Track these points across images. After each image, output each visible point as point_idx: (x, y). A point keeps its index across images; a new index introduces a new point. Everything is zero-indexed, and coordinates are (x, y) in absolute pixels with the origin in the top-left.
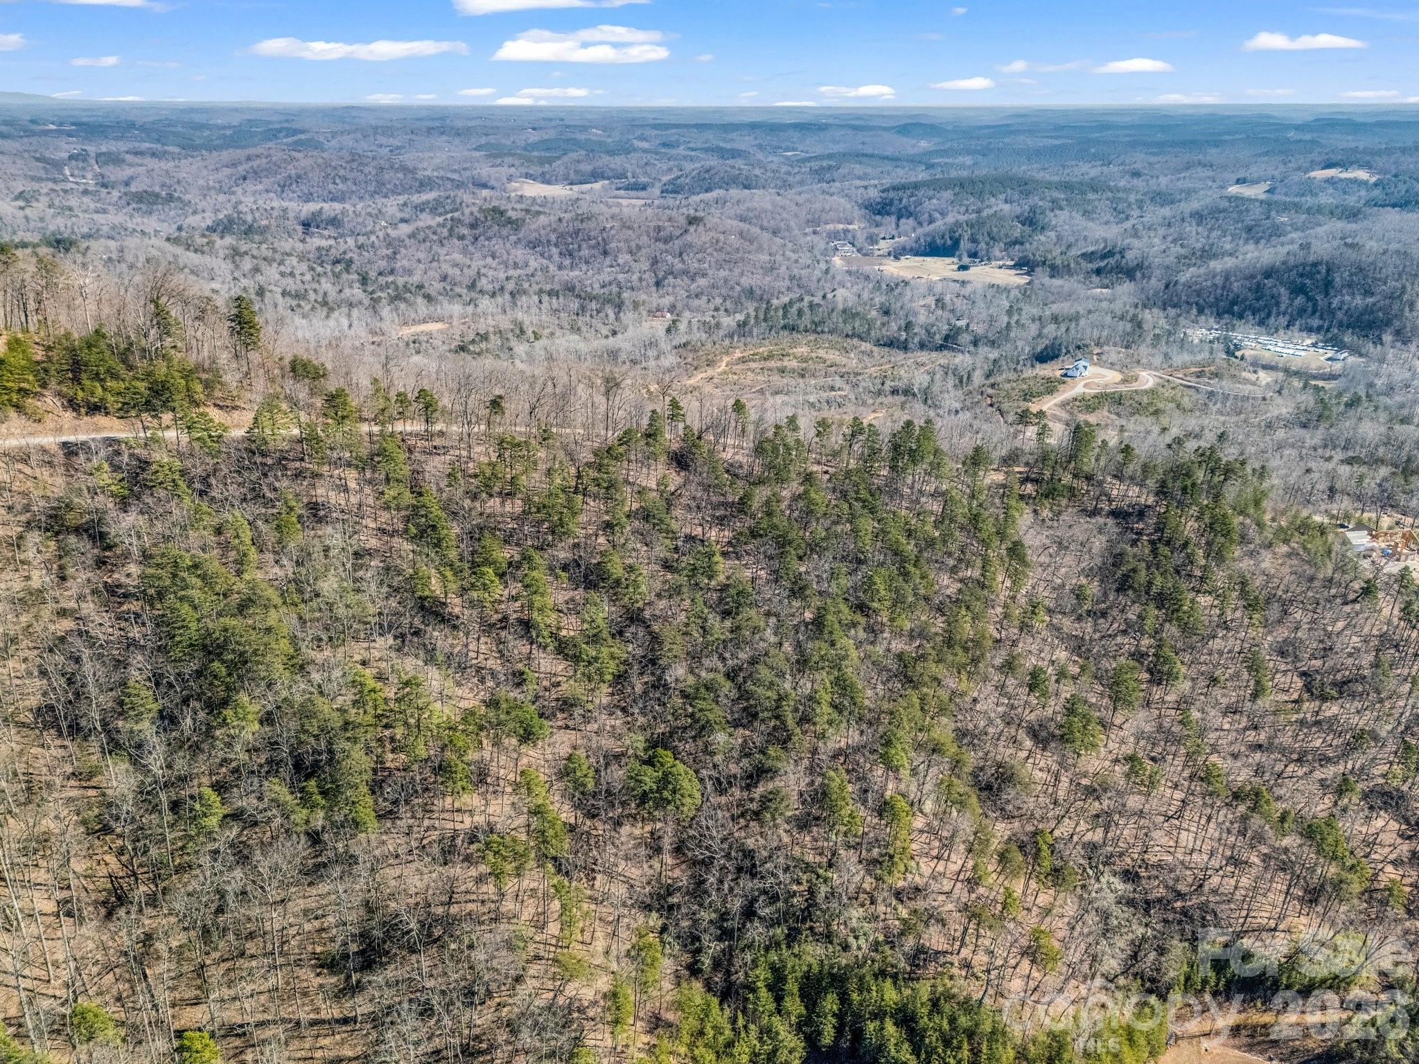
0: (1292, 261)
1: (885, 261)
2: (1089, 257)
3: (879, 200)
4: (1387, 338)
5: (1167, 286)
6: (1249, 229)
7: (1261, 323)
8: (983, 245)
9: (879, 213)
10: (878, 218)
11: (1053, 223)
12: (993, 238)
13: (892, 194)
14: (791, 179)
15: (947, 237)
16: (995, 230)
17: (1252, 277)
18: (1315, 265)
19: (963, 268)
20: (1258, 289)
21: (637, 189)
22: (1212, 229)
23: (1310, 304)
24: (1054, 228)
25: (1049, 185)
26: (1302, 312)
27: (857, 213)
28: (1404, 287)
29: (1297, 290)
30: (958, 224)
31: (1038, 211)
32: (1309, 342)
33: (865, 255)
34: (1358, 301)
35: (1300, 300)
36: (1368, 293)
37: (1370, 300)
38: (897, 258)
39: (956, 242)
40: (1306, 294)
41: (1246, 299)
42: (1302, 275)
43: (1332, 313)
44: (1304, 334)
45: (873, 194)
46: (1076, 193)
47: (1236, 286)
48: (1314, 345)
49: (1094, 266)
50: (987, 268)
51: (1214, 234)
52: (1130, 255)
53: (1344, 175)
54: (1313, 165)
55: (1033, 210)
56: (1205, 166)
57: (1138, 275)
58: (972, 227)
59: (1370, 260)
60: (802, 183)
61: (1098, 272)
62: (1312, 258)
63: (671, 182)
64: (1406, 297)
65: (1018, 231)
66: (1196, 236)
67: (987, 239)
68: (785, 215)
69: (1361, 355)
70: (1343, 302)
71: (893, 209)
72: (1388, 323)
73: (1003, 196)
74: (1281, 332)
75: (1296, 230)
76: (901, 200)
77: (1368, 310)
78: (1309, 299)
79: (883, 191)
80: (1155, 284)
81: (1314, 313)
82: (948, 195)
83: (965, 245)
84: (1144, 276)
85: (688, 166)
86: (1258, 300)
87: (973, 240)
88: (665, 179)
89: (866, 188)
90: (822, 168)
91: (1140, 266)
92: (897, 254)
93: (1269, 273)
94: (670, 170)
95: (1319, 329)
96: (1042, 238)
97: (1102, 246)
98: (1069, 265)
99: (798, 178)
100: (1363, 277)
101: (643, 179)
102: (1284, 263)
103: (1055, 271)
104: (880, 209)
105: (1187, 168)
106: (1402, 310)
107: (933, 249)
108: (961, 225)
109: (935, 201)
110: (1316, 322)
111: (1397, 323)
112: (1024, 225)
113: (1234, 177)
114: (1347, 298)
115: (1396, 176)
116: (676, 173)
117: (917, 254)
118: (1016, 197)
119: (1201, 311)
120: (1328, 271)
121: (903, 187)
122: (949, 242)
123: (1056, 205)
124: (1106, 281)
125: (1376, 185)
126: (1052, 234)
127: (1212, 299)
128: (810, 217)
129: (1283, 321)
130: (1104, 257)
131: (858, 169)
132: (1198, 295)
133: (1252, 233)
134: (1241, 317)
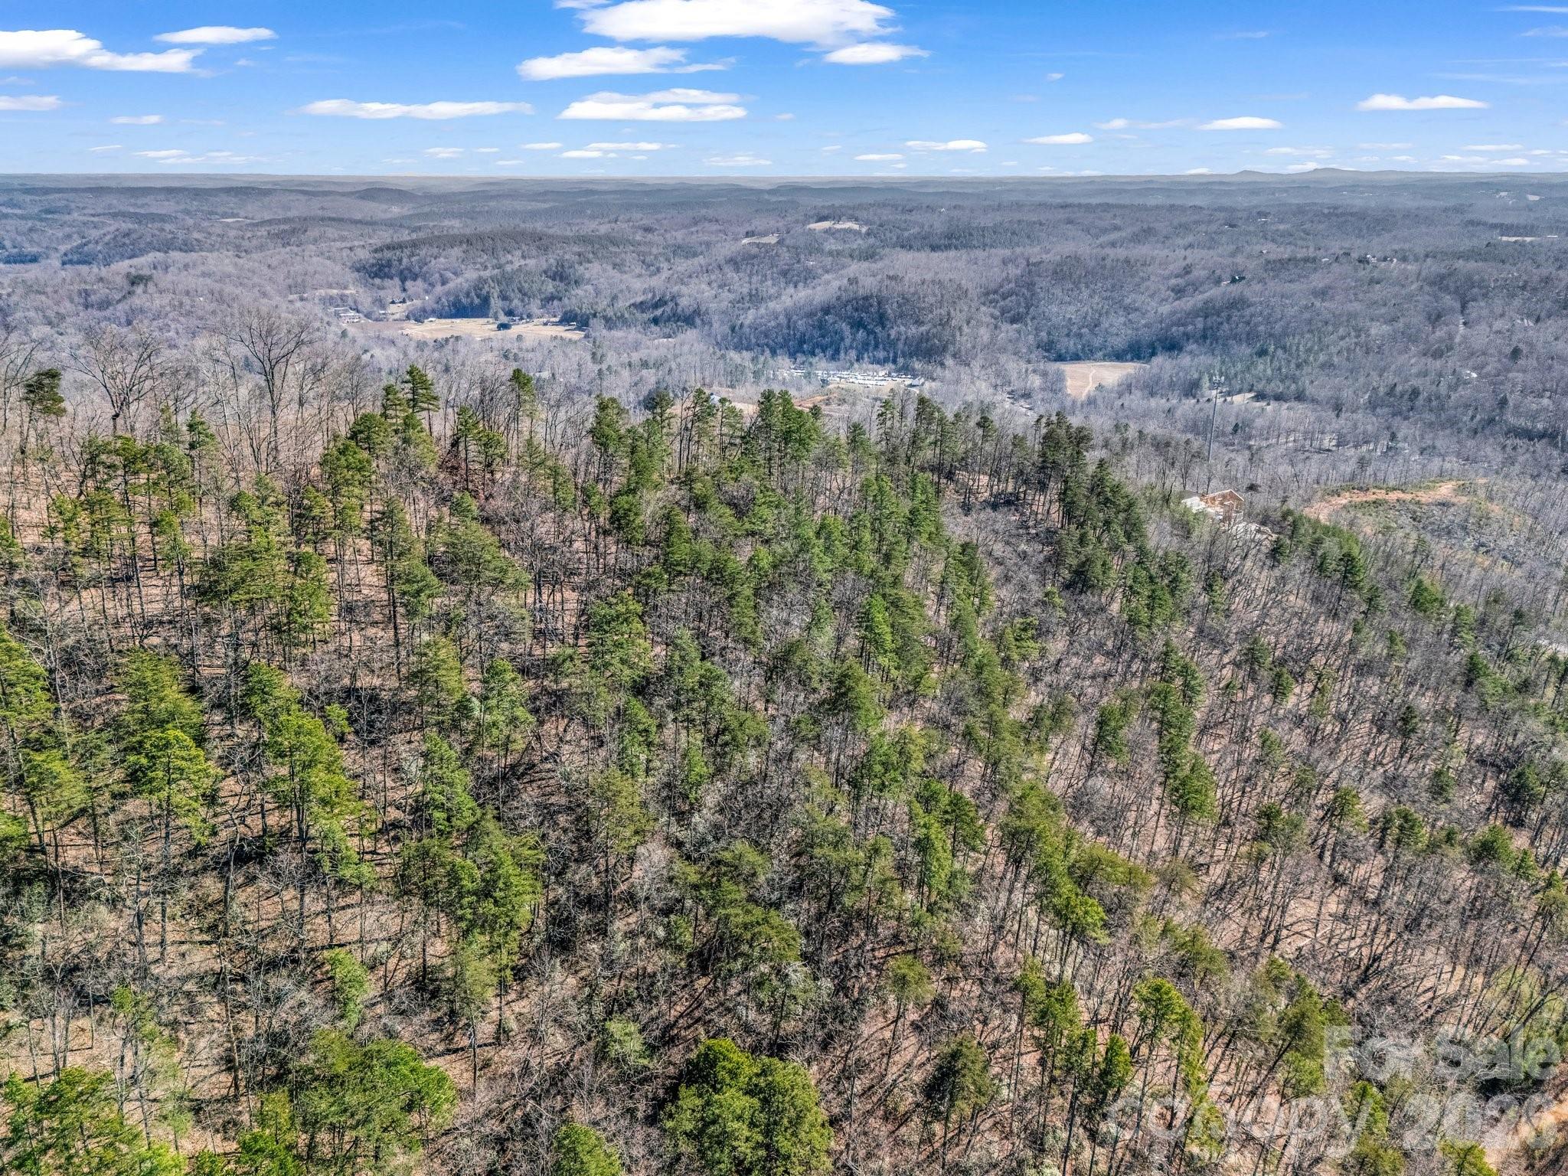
0: (844, 298)
1: (405, 324)
2: (641, 306)
3: (372, 261)
4: (949, 362)
5: (733, 329)
6: (784, 273)
7: (834, 357)
8: (516, 302)
9: (376, 275)
10: (377, 281)
11: (587, 276)
12: (525, 294)
13: (388, 254)
14: (246, 243)
15: (473, 294)
16: (526, 286)
17: (811, 315)
18: (866, 298)
19: (504, 326)
20: (821, 326)
21: (23, 262)
22: (750, 276)
23: (871, 337)
24: (589, 282)
25: (566, 240)
26: (865, 346)
27: (351, 276)
28: (949, 314)
29: (857, 325)
30: (482, 281)
31: (566, 265)
32: (882, 373)
33: (377, 320)
34: (913, 331)
35: (861, 334)
36: (919, 323)
37: (923, 329)
38: (419, 320)
39: (486, 301)
40: (865, 328)
41: (812, 337)
42: (857, 310)
43: (892, 344)
44: (876, 366)
45: (363, 255)
46: (597, 246)
47: (801, 324)
48: (889, 375)
49: (649, 315)
50: (530, 326)
51: (755, 279)
52: (684, 302)
53: (838, 226)
54: (807, 219)
55: (561, 264)
56: (710, 221)
57: (698, 321)
58: (499, 283)
59: (912, 290)
60: (261, 248)
61: (656, 321)
62: (861, 292)
63: (72, 251)
64: (953, 323)
65: (550, 287)
66: (740, 282)
67: (519, 295)
68: (256, 279)
69: (934, 380)
70: (899, 333)
71: (393, 271)
72: (945, 349)
73: (518, 253)
74: (856, 365)
75: (827, 272)
76: (400, 260)
77: (925, 338)
78: (870, 332)
79: (376, 251)
80: (719, 328)
81: (876, 347)
82: (456, 252)
83: (496, 303)
84: (703, 323)
85: (94, 234)
86: (823, 336)
87: (504, 297)
88: (63, 248)
89: (351, 249)
90: (284, 231)
91: (697, 312)
92: (419, 316)
93: (826, 310)
94: (69, 237)
95: (886, 361)
96: (580, 292)
97: (650, 296)
98: (622, 316)
99: (255, 242)
100: (910, 308)
101: (30, 249)
102: (838, 298)
103: (610, 323)
104: (377, 271)
105: (696, 224)
106: (954, 336)
107: (459, 310)
108: (486, 281)
109: (442, 260)
110: (881, 354)
111: (951, 348)
112: (554, 279)
113: (743, 230)
114: (902, 328)
115: (881, 225)
116: (77, 241)
117: (441, 316)
118: (534, 253)
119: (774, 353)
120: (879, 303)
121: (400, 246)
122: (477, 301)
123: (583, 258)
124: (667, 330)
125: (868, 234)
126: (589, 287)
127: (780, 339)
128: (290, 281)
129: (853, 354)
130: (656, 306)
131: (331, 232)
132: (766, 336)
133: (790, 276)
134: (813, 354)
